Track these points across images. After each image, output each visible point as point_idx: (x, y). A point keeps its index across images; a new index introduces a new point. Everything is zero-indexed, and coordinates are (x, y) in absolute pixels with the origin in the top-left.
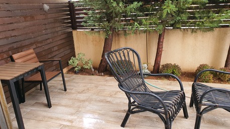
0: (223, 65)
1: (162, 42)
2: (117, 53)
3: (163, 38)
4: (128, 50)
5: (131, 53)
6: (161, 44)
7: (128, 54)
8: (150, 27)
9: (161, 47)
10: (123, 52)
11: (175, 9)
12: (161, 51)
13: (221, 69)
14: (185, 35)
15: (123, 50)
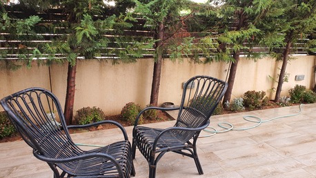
0: (148, 102)
1: (74, 78)
2: (19, 99)
3: (75, 72)
4: (39, 92)
5: (43, 97)
6: (72, 80)
7: (39, 98)
8: (56, 56)
9: (72, 85)
10: (30, 96)
11: (94, 33)
12: (73, 91)
13: (147, 106)
14: (103, 68)
15: (29, 93)
